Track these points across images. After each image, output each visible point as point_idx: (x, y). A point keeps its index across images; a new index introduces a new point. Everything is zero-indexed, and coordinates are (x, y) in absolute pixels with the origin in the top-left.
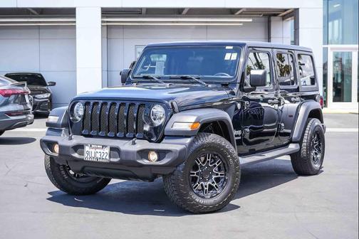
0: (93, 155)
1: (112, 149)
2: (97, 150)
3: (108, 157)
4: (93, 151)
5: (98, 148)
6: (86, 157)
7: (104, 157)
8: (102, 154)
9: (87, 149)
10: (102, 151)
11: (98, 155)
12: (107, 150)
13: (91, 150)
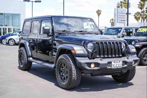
0: (115, 66)
2: (117, 63)
3: (121, 66)
4: (115, 64)
5: (117, 62)
6: (113, 67)
7: (120, 66)
9: (113, 63)
10: (119, 63)
11: (117, 66)
12: (121, 63)
13: (114, 64)
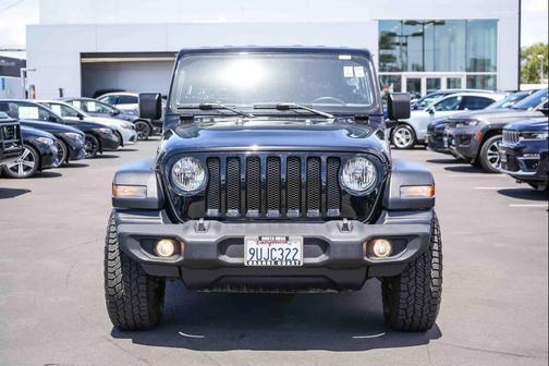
0: (265, 256)
1: (307, 241)
2: (273, 246)
3: (299, 257)
4: (265, 247)
5: (275, 242)
6: (248, 259)
7: (290, 257)
8: (286, 252)
9: (250, 244)
10: (285, 246)
11: (277, 255)
12: (299, 245)
13: (260, 246)
